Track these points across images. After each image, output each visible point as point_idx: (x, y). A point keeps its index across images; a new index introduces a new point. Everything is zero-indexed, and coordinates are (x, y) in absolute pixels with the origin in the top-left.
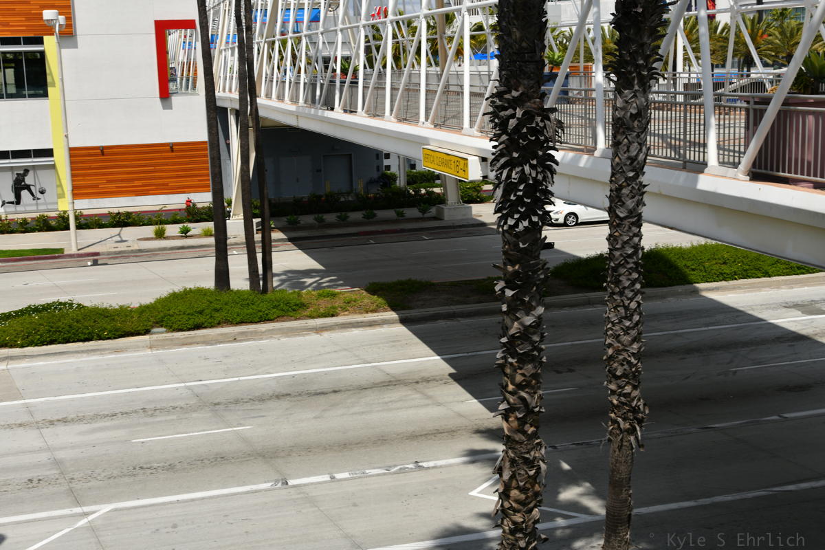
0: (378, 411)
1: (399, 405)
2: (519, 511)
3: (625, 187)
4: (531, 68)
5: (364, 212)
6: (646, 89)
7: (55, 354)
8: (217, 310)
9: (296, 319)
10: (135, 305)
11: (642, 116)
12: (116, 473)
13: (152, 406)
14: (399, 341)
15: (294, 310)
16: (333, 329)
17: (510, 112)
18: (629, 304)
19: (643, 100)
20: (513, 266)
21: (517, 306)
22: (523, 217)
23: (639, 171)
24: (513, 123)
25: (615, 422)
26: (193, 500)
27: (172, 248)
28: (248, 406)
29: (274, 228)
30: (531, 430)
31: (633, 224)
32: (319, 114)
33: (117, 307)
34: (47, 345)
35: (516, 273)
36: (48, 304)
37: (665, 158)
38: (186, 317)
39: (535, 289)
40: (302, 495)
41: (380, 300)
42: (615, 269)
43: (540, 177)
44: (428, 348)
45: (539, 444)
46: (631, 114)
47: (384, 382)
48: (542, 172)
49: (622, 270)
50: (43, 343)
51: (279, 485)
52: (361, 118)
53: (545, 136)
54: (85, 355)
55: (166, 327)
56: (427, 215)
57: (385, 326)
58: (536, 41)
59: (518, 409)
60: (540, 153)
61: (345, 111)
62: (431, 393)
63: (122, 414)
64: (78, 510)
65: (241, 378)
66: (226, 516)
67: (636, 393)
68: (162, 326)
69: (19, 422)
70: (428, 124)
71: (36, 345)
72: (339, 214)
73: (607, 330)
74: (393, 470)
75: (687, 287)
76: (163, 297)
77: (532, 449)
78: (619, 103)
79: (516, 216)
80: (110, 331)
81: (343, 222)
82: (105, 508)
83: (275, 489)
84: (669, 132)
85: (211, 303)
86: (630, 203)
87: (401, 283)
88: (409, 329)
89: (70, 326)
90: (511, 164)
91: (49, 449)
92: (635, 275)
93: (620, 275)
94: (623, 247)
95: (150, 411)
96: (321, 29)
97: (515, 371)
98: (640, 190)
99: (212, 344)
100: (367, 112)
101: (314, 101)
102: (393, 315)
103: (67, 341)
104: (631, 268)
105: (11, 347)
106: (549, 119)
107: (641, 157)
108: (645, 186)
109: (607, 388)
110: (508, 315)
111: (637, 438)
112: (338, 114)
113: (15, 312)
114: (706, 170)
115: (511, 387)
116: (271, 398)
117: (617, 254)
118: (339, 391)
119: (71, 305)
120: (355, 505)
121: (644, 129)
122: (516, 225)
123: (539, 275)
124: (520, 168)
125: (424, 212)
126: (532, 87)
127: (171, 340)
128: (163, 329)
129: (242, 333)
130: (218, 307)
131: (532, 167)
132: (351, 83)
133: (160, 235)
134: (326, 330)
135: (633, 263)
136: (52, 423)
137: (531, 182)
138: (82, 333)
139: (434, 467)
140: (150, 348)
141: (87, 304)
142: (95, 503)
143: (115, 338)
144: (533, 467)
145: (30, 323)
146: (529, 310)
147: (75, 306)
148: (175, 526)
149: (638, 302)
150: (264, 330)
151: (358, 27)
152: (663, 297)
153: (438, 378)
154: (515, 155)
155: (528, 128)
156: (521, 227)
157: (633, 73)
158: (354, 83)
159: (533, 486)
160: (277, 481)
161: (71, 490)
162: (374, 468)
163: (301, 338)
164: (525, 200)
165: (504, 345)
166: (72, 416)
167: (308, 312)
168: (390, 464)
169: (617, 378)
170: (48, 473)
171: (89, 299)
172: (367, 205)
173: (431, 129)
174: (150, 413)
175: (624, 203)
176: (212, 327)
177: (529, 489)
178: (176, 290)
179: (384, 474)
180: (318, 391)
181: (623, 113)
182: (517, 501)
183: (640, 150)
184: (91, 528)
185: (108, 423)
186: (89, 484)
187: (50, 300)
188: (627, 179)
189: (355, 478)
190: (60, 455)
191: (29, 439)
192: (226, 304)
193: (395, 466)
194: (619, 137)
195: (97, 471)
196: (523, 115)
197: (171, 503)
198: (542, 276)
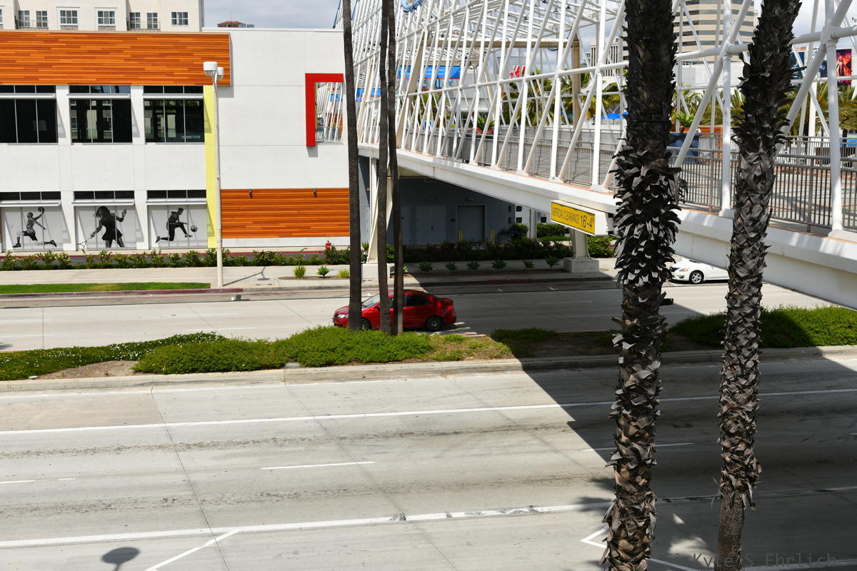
0: (497, 454)
1: (517, 449)
2: (626, 561)
3: (746, 247)
4: (658, 128)
5: (493, 262)
6: (771, 151)
7: (195, 382)
8: (348, 349)
9: (423, 361)
10: (272, 340)
11: (766, 178)
12: (244, 498)
13: (282, 437)
14: (521, 387)
15: (422, 353)
16: (458, 373)
17: (634, 170)
18: (746, 363)
19: (768, 163)
20: (632, 320)
21: (633, 359)
22: (643, 273)
23: (761, 232)
24: (637, 181)
25: (726, 479)
26: (315, 529)
27: (310, 288)
28: (372, 442)
29: (407, 273)
30: (642, 482)
31: (753, 284)
32: (455, 166)
33: (256, 341)
34: (189, 373)
35: (634, 327)
36: (192, 335)
37: (789, 220)
38: (319, 354)
39: (652, 343)
40: (418, 531)
41: (505, 347)
42: (733, 328)
43: (662, 235)
44: (549, 396)
45: (650, 496)
46: (755, 176)
47: (504, 426)
48: (664, 229)
49: (740, 329)
50: (185, 371)
51: (397, 520)
52: (494, 172)
53: (669, 195)
54: (223, 384)
55: (300, 362)
56: (554, 267)
57: (508, 372)
58: (663, 103)
59: (630, 461)
60: (663, 211)
61: (480, 164)
62: (549, 440)
63: (254, 442)
64: (207, 531)
65: (368, 415)
66: (345, 546)
67: (748, 452)
68: (296, 361)
69: (158, 444)
70: (558, 179)
71: (179, 373)
72: (470, 263)
73: (723, 388)
74: (508, 512)
75: (811, 349)
76: (299, 333)
77: (642, 501)
78: (744, 165)
79: (637, 272)
80: (248, 364)
81: (474, 270)
82: (233, 531)
83: (393, 524)
84: (794, 195)
85: (343, 341)
86: (751, 264)
87: (526, 332)
88: (532, 377)
89: (211, 357)
90: (633, 221)
91: (184, 471)
92: (753, 335)
93: (738, 334)
94: (742, 306)
95: (279, 441)
96: (460, 86)
97: (629, 423)
98: (762, 251)
99: (342, 381)
100: (501, 166)
101: (450, 154)
102: (516, 362)
103: (207, 370)
104: (749, 328)
105: (156, 373)
106: (673, 180)
107: (764, 218)
108: (766, 247)
109: (720, 445)
110: (624, 367)
111: (748, 496)
112: (473, 167)
113: (162, 341)
114: (830, 234)
115: (624, 439)
116: (394, 435)
117: (736, 312)
118: (461, 432)
119: (213, 336)
120: (469, 544)
121: (768, 191)
122: (636, 280)
123: (656, 330)
124: (643, 225)
125: (551, 263)
126: (657, 147)
127: (304, 374)
128: (297, 364)
129: (371, 372)
130: (350, 346)
131: (655, 224)
132: (487, 137)
133: (300, 275)
134: (451, 373)
135: (751, 322)
136: (188, 447)
137: (652, 239)
138: (222, 364)
139: (547, 513)
140: (284, 381)
141: (228, 336)
142: (223, 525)
143: (251, 370)
144: (642, 518)
145: (175, 352)
146: (645, 363)
147: (217, 338)
148: (296, 553)
149: (755, 362)
150: (391, 370)
151: (496, 84)
152: (785, 358)
153: (556, 425)
154: (638, 212)
155: (651, 187)
156: (641, 283)
157: (758, 136)
158: (490, 138)
159: (642, 537)
160: (395, 516)
161: (202, 511)
162: (490, 510)
163: (427, 379)
164: (646, 256)
165: (620, 396)
166: (208, 442)
167: (434, 356)
168: (505, 506)
169: (731, 435)
170: (182, 494)
171: (230, 332)
172: (497, 255)
173: (560, 184)
174: (280, 443)
175: (744, 263)
176: (343, 364)
177: (637, 540)
178: (311, 328)
179: (500, 516)
180: (441, 432)
181: (747, 175)
182: (625, 551)
183: (763, 212)
184: (219, 549)
185: (240, 450)
186: (219, 507)
187: (194, 331)
188: (749, 239)
189: (470, 518)
190: (195, 477)
191: (167, 460)
192: (357, 343)
193: (511, 508)
194: (742, 199)
195: (228, 495)
196: (647, 173)
197: (294, 530)
198: (660, 332)
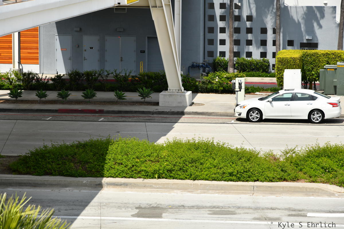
56: (147, 99)
72: (61, 92)
